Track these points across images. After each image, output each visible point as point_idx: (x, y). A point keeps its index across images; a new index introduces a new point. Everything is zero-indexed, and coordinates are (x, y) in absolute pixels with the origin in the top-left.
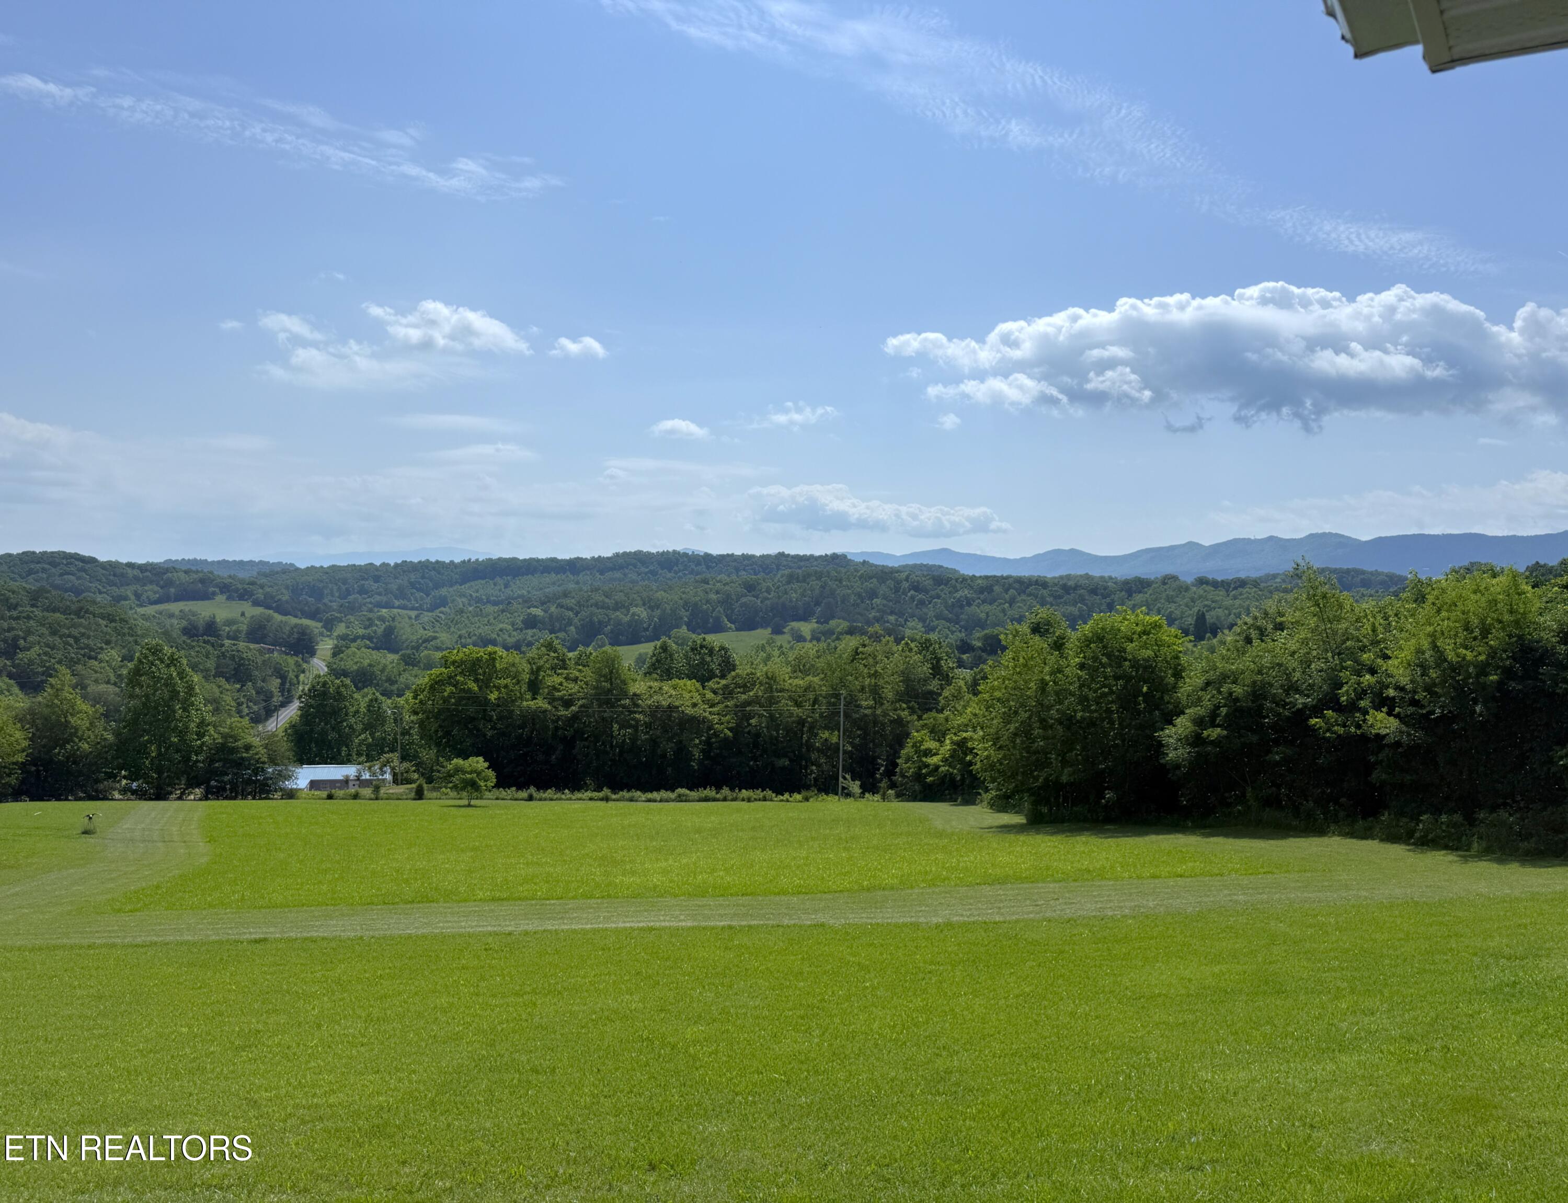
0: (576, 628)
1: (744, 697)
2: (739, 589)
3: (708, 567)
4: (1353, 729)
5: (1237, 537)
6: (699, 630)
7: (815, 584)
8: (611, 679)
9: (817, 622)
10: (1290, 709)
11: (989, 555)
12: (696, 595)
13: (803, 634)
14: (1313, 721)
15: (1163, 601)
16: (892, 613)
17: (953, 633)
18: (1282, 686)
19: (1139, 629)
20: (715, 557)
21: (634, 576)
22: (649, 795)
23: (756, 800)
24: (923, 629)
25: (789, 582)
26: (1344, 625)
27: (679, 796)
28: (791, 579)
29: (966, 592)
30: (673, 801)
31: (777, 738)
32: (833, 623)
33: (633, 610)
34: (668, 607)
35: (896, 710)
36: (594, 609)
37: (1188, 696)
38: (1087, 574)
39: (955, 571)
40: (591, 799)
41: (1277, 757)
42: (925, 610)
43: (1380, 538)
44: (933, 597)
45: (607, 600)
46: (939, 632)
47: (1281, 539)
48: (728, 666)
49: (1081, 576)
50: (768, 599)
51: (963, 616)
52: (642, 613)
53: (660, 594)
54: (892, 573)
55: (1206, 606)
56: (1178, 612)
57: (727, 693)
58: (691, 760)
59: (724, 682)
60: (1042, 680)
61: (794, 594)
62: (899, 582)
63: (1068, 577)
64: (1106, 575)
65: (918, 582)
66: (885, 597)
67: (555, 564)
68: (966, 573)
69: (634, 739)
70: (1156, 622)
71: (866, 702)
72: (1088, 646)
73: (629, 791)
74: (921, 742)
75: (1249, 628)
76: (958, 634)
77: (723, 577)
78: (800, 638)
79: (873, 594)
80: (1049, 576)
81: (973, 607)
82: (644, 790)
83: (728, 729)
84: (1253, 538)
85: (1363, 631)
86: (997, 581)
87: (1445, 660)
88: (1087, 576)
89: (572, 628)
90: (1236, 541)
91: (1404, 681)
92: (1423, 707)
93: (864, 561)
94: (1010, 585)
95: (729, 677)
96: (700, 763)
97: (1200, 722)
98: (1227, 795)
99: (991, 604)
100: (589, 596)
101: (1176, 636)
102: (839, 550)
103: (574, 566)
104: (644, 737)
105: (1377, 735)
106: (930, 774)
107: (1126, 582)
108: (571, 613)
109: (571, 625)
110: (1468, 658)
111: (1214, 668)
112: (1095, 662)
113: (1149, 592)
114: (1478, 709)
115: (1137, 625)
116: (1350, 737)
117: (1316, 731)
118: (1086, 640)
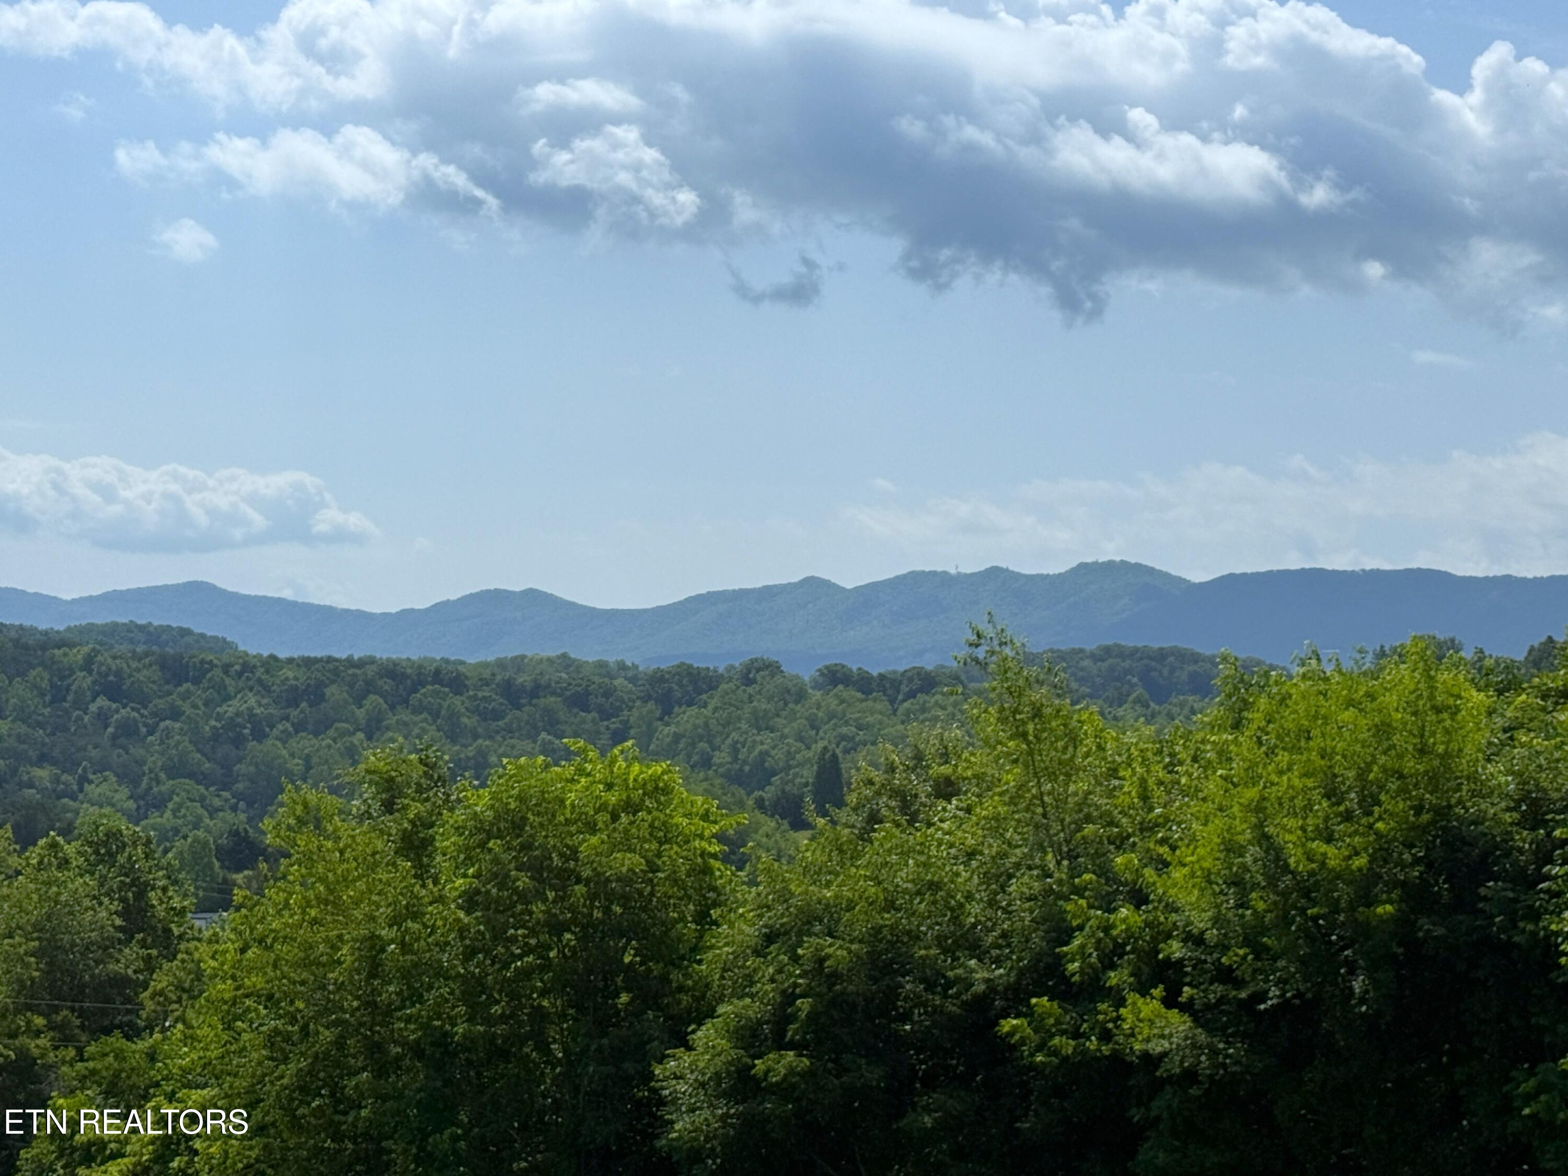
4: (1092, 1044)
10: (958, 995)
11: (316, 601)
14: (1008, 1024)
15: (744, 726)
17: (213, 812)
18: (940, 940)
19: (613, 798)
24: (131, 805)
26: (1079, 786)
29: (252, 701)
37: (725, 970)
38: (564, 656)
39: (224, 644)
42: (137, 751)
43: (1231, 576)
44: (160, 716)
46: (174, 812)
47: (1017, 576)
49: (550, 661)
51: (241, 768)
55: (843, 738)
56: (779, 754)
60: (373, 937)
63: (519, 662)
64: (611, 659)
65: (119, 673)
68: (253, 651)
70: (656, 779)
72: (482, 845)
75: (878, 794)
76: (229, 816)
80: (471, 660)
81: (269, 742)
84: (953, 571)
85: (1121, 799)
87: (1286, 869)
88: (565, 662)
90: (914, 578)
91: (1200, 921)
92: (1239, 984)
94: (368, 683)
99: (316, 734)
101: (705, 817)
105: (1146, 1056)
107: (658, 678)
110: (1332, 863)
111: (784, 896)
112: (501, 886)
113: (712, 704)
114: (1357, 986)
115: (609, 786)
116: (1086, 1060)
117: (1014, 1048)
118: (479, 830)
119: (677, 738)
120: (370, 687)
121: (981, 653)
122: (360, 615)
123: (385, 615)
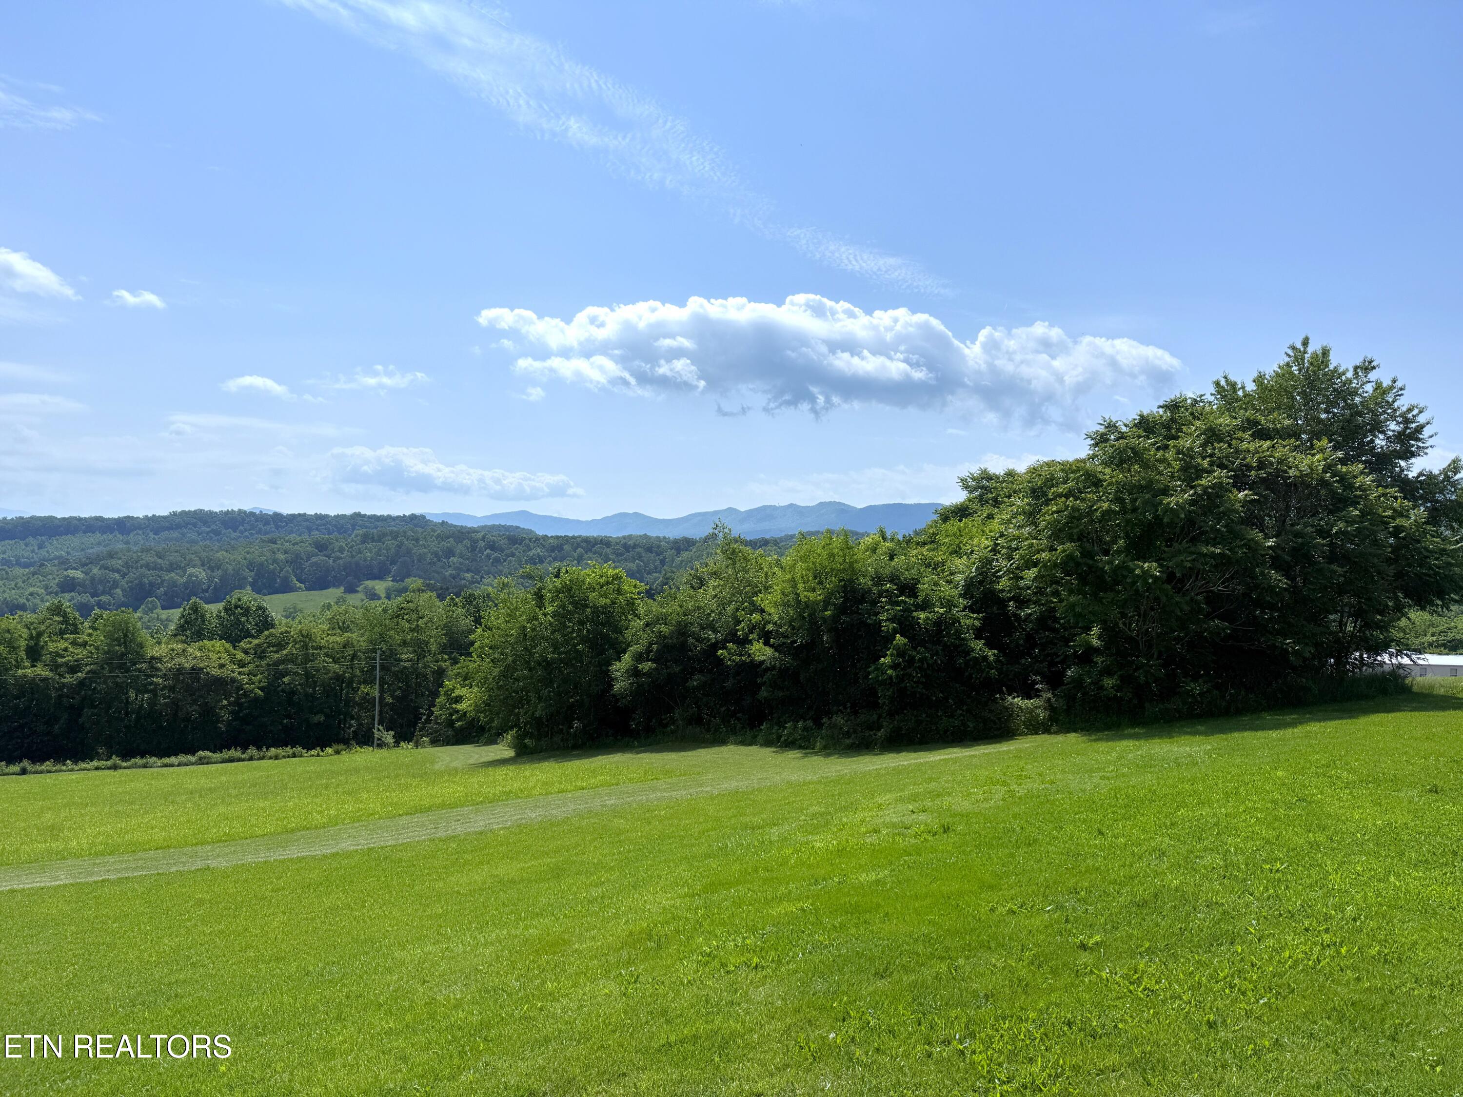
0: (122, 590)
1: (276, 656)
2: (309, 549)
3: (277, 527)
4: (744, 658)
5: (766, 504)
6: (265, 591)
7: (391, 543)
8: (125, 643)
9: (392, 581)
10: (705, 643)
11: (563, 517)
12: (262, 554)
13: (377, 592)
14: (720, 652)
16: (468, 571)
18: (701, 625)
20: (285, 517)
21: (193, 536)
22: (166, 760)
23: (284, 757)
25: (363, 542)
27: (201, 759)
28: (365, 538)
29: (539, 550)
30: (193, 764)
31: (312, 695)
32: (408, 581)
33: (190, 570)
34: (230, 568)
35: (437, 661)
36: (144, 571)
37: (632, 636)
38: (645, 534)
39: (530, 532)
40: (97, 769)
41: (695, 683)
42: (501, 568)
43: (870, 506)
44: (507, 556)
45: (159, 561)
47: (799, 507)
48: (266, 623)
49: (640, 536)
50: (341, 558)
52: (201, 574)
53: (220, 555)
54: (469, 533)
57: (260, 653)
58: (218, 722)
59: (256, 641)
60: (523, 627)
61: (368, 554)
62: (475, 542)
63: (630, 537)
64: (661, 536)
65: (494, 541)
66: (461, 556)
67: (100, 523)
68: (540, 533)
69: (153, 703)
71: (406, 655)
72: (558, 596)
73: (142, 757)
74: (453, 690)
77: (293, 537)
78: (374, 596)
79: (450, 553)
80: (614, 536)
82: (160, 756)
83: (259, 688)
86: (567, 541)
87: (801, 601)
88: (646, 536)
89: (118, 591)
90: (765, 508)
91: (777, 618)
92: (788, 638)
93: (443, 522)
95: (262, 637)
96: (229, 723)
97: (639, 658)
98: (663, 717)
100: (138, 557)
101: (635, 587)
102: (418, 511)
103: (124, 525)
104: (162, 701)
105: (760, 661)
106: (458, 720)
107: (676, 542)
108: (116, 575)
109: (117, 587)
110: (813, 598)
111: (651, 611)
112: (564, 609)
113: (694, 550)
114: (825, 638)
115: (601, 577)
116: (743, 663)
117: (722, 660)
118: (557, 591)
119: (682, 561)
120: (579, 546)
121: (716, 531)
122: (578, 522)
123: (587, 521)
